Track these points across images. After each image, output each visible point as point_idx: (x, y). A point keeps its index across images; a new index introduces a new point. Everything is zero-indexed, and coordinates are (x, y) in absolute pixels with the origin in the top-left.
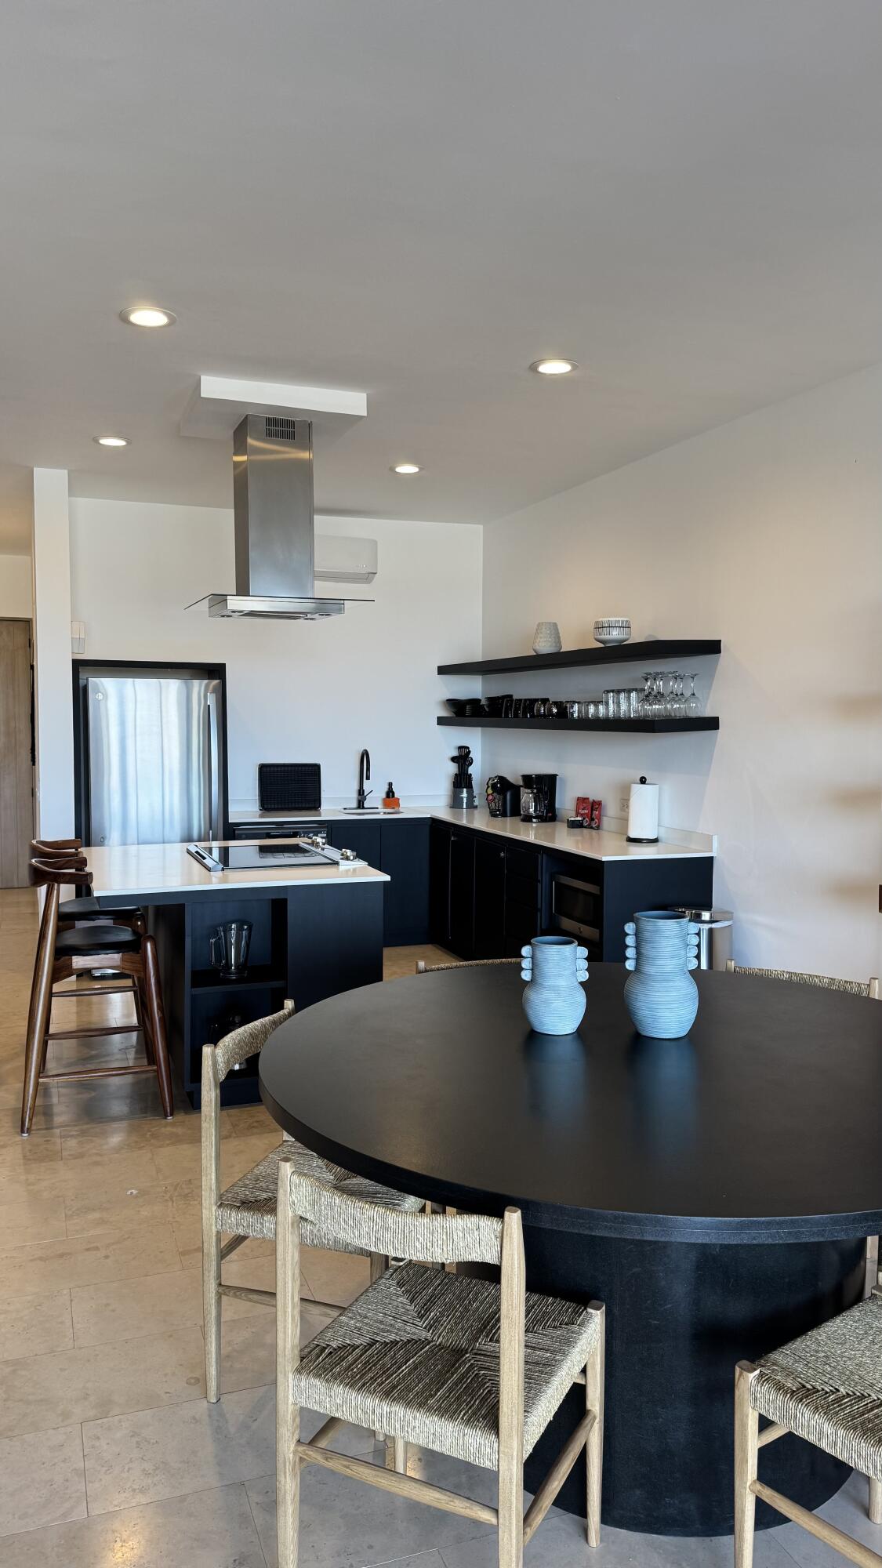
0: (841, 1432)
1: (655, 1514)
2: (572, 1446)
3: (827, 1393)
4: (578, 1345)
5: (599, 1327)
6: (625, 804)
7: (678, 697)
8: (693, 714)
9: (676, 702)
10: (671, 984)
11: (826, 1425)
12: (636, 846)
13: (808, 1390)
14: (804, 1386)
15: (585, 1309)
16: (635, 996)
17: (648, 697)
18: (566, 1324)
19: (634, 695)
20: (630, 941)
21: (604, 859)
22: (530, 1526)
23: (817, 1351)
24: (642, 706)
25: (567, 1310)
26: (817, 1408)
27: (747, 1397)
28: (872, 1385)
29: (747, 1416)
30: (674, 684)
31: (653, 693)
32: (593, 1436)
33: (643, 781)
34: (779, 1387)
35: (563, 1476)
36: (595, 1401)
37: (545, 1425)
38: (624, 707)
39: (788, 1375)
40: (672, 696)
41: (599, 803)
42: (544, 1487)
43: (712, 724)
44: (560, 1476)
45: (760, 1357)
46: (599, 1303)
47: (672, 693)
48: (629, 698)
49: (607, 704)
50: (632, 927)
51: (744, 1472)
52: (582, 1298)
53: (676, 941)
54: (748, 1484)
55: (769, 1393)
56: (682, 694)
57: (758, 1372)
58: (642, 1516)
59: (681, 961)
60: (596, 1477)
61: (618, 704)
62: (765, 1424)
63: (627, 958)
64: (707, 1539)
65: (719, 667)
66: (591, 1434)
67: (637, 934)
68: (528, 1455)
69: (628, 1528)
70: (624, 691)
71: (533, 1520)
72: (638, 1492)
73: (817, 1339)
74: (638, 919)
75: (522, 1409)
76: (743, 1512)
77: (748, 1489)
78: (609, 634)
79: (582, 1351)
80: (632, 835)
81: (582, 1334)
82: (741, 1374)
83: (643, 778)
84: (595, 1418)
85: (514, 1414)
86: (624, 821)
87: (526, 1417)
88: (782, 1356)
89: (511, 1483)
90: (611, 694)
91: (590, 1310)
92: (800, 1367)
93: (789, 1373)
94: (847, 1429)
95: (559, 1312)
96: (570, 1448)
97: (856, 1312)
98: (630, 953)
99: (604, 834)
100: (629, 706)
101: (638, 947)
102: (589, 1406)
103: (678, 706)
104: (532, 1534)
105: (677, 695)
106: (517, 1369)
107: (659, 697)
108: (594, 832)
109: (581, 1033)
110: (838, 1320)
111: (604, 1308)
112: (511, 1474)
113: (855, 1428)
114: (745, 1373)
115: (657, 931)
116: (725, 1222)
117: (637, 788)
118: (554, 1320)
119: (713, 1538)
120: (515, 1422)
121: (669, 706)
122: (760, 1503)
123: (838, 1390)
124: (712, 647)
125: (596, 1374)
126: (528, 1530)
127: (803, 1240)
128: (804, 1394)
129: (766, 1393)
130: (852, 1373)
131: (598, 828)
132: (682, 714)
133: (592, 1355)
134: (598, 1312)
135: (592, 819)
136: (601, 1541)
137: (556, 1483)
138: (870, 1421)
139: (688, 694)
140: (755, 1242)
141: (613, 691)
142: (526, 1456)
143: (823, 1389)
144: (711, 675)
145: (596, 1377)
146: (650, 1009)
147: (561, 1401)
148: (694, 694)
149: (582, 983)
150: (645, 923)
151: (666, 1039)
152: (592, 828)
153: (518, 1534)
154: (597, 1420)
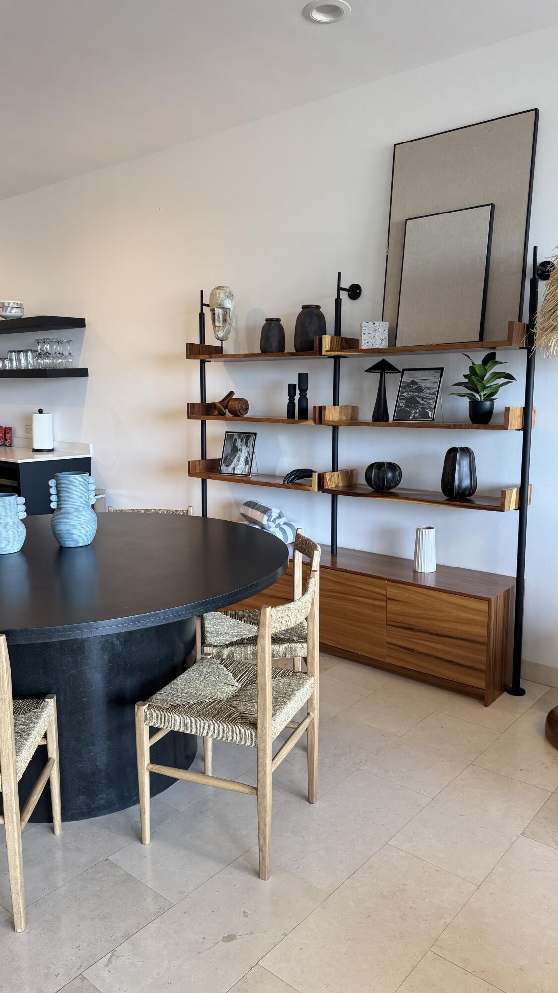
0: (193, 720)
1: (92, 807)
2: (43, 776)
3: (184, 705)
4: (42, 718)
5: (53, 708)
6: (29, 429)
7: (60, 355)
8: (70, 367)
9: (59, 358)
10: (80, 514)
11: (185, 719)
12: (39, 454)
13: (175, 706)
14: (172, 705)
15: (44, 700)
16: (58, 524)
17: (39, 355)
18: (33, 710)
19: (30, 353)
20: (53, 491)
21: (19, 461)
22: (23, 821)
23: (177, 689)
24: (37, 361)
25: (32, 703)
26: (180, 712)
27: (143, 719)
28: (206, 697)
29: (143, 730)
30: (57, 347)
31: (43, 353)
32: (53, 772)
33: (40, 411)
34: (160, 709)
35: (40, 792)
36: (53, 752)
37: (28, 762)
38: (23, 362)
39: (164, 702)
40: (56, 355)
41: (10, 429)
42: (29, 800)
43: (83, 373)
44: (38, 793)
45: (147, 698)
46: (52, 695)
47: (56, 353)
48: (26, 356)
49: (11, 360)
50: (53, 482)
51: (143, 760)
52: (40, 696)
53: (82, 488)
54: (146, 766)
55: (155, 713)
56: (63, 354)
57: (147, 705)
58: (85, 810)
59: (86, 500)
60: (57, 794)
61: (20, 361)
62: (153, 731)
63: (52, 502)
64: (123, 811)
65: (85, 337)
66: (52, 770)
67: (57, 486)
68: (20, 779)
69: (77, 819)
70: (23, 351)
71: (25, 817)
72: (81, 798)
73: (177, 683)
74: (57, 476)
75: (14, 752)
76: (143, 782)
77: (145, 770)
78: (9, 312)
79: (44, 722)
80: (36, 447)
81: (43, 712)
82: (139, 708)
83: (40, 409)
84: (54, 761)
85: (10, 755)
86: (30, 439)
87: (17, 758)
88: (159, 695)
89: (11, 795)
90: (14, 353)
91: (46, 700)
92: (169, 697)
93: (163, 701)
94: (196, 717)
95: (27, 705)
96: (41, 778)
97: (195, 667)
98: (53, 498)
99: (14, 449)
100: (27, 361)
101: (58, 494)
102: (50, 755)
103: (61, 361)
104: (25, 825)
105: (59, 353)
106: (10, 729)
107: (47, 355)
108: (8, 449)
109: (24, 550)
110: (186, 673)
111: (55, 697)
112: (11, 791)
113: (200, 716)
114: (141, 707)
115: (70, 482)
116: (129, 618)
117: (37, 417)
118: (25, 710)
119: (125, 810)
120: (11, 760)
121: (55, 361)
122: (152, 774)
123: (189, 703)
124: (79, 323)
125: (53, 735)
126: (23, 823)
127: (171, 621)
128: (173, 708)
129: (153, 713)
130: (196, 694)
131: (11, 445)
132: (64, 367)
133: (50, 725)
134: (52, 700)
135: (6, 440)
136: (62, 830)
137: (36, 797)
138: (207, 711)
139: (66, 353)
140: (145, 627)
141: (15, 351)
142: (19, 779)
143: (182, 704)
144: (81, 341)
145: (53, 738)
146: (68, 530)
147: (36, 749)
148: (70, 354)
149: (22, 520)
150: (62, 478)
151: (79, 547)
152: (6, 446)
153: (18, 824)
154: (55, 762)
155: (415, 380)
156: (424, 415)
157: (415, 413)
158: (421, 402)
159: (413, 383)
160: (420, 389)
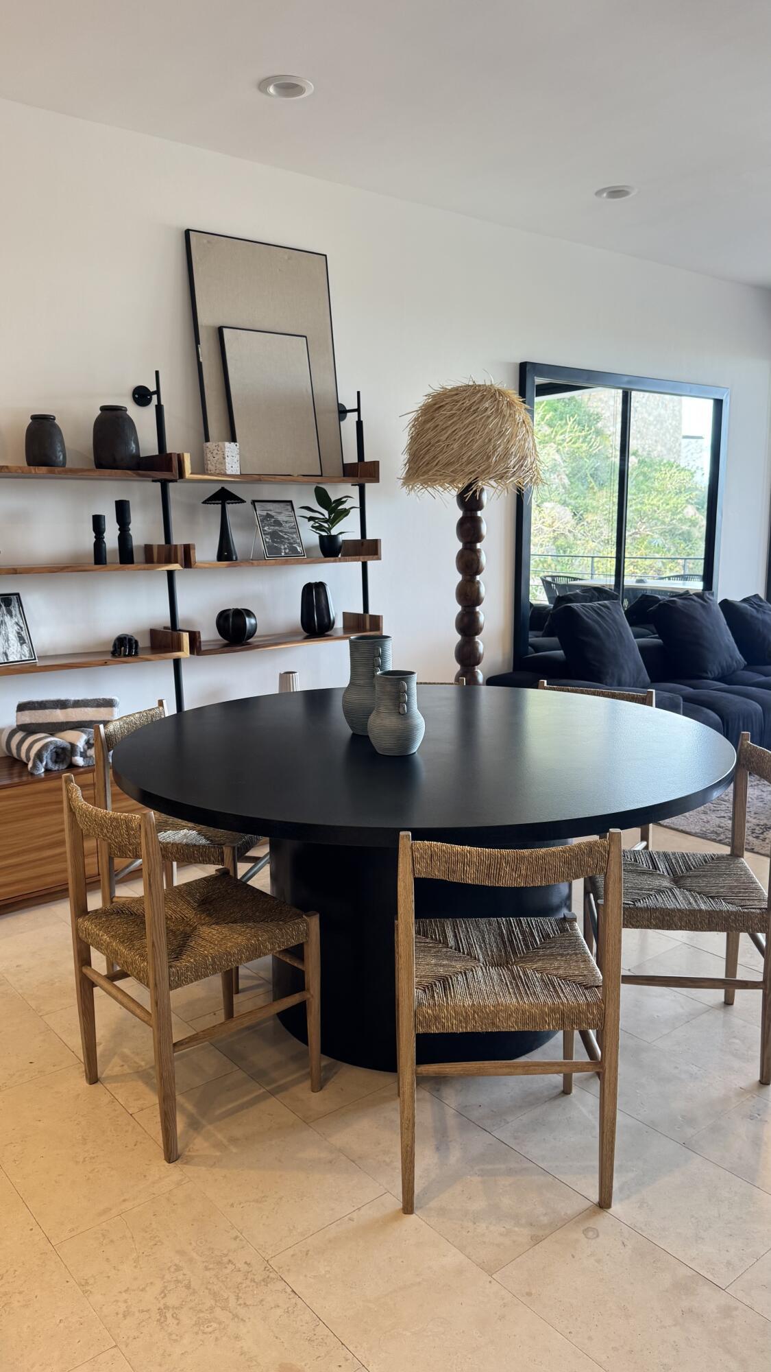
155: (269, 512)
156: (294, 550)
157: (284, 549)
158: (286, 536)
159: (269, 516)
160: (278, 523)
